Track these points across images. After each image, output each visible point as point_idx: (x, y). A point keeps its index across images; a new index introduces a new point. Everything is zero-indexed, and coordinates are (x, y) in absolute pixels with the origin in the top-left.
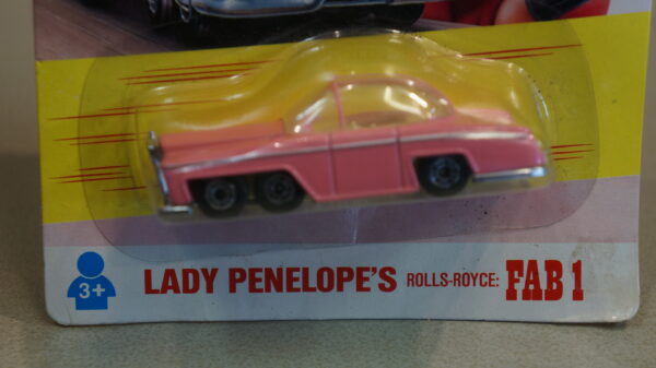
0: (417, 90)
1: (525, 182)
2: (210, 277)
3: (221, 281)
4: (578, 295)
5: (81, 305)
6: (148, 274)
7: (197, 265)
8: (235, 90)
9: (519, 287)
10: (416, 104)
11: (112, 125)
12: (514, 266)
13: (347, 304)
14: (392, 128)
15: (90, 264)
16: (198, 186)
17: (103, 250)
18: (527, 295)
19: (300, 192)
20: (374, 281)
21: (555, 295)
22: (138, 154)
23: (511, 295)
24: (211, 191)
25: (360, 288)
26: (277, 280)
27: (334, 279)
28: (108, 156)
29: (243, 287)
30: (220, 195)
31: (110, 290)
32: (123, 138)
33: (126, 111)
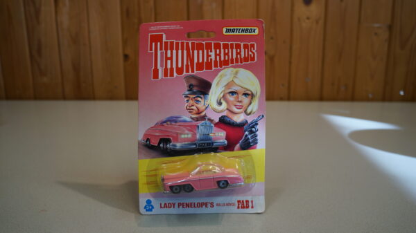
0: (217, 166)
1: (240, 185)
2: (174, 205)
3: (176, 205)
4: (252, 207)
5: (147, 210)
6: (161, 205)
7: (171, 202)
8: (179, 165)
9: (240, 206)
10: (217, 170)
11: (153, 173)
12: (239, 202)
13: (204, 210)
14: (211, 173)
15: (149, 202)
16: (171, 187)
17: (152, 199)
18: (242, 208)
19: (193, 188)
20: (209, 205)
21: (247, 207)
22: (159, 180)
23: (238, 208)
24: (174, 189)
25: (206, 207)
26: (188, 205)
27: (200, 205)
28: (153, 179)
29: (181, 207)
30: (176, 189)
31: (153, 207)
32: (156, 175)
33: (156, 170)
